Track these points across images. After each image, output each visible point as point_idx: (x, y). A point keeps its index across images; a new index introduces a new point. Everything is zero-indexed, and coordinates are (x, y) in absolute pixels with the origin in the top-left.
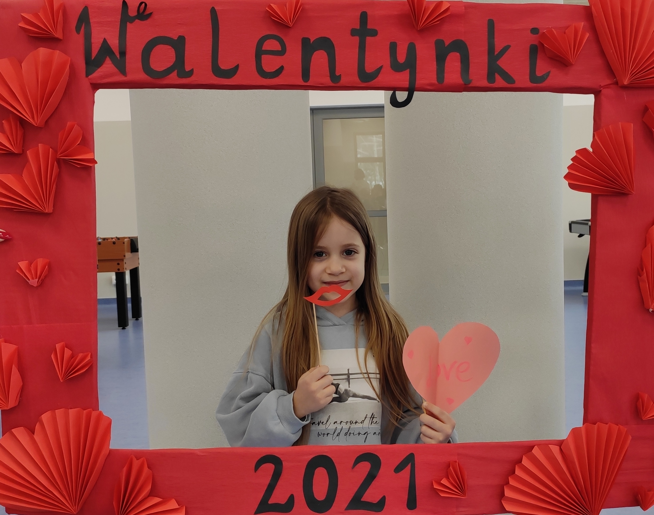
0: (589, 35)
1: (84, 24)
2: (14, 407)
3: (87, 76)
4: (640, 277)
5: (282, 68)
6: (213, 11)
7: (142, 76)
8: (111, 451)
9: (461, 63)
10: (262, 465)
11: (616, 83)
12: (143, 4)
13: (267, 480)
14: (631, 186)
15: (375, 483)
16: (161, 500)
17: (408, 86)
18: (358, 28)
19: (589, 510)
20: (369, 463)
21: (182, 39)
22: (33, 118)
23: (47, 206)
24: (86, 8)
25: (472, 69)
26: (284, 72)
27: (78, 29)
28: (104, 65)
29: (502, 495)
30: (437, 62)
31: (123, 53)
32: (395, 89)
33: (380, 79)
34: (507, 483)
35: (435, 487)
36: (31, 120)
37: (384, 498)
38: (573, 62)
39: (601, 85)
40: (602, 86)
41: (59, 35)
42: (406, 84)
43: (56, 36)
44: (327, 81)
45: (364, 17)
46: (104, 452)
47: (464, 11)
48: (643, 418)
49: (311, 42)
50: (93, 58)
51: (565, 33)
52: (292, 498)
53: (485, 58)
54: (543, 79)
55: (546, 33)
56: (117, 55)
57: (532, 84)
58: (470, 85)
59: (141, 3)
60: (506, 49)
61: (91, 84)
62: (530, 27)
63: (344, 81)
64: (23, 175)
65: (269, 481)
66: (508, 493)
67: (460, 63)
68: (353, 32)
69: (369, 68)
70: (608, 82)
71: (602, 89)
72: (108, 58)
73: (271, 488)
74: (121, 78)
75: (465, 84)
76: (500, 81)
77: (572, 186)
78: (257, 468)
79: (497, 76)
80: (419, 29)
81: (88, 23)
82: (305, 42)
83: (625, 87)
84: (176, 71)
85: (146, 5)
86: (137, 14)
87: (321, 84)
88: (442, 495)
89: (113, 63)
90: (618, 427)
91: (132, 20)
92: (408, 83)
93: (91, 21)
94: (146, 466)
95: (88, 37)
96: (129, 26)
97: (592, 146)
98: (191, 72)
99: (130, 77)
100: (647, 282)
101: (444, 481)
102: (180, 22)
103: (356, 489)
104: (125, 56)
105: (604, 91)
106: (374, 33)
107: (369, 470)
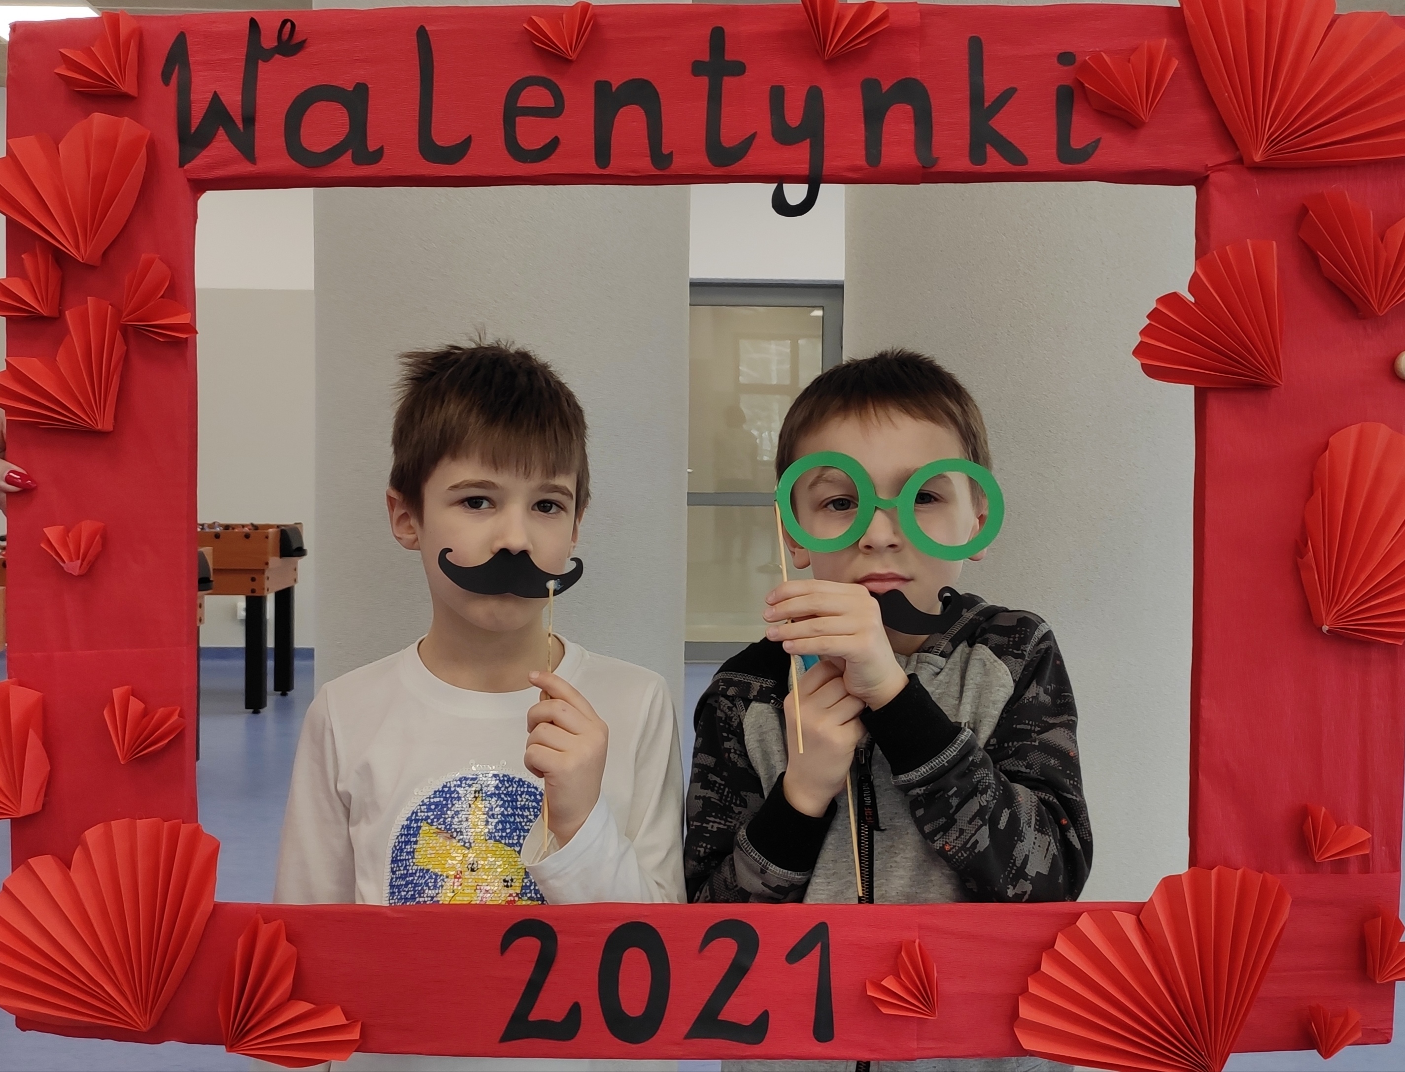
0: (1178, 65)
1: (177, 67)
2: (34, 814)
3: (181, 165)
4: (1302, 558)
5: (555, 143)
6: (422, 33)
7: (285, 163)
8: (217, 907)
9: (915, 125)
10: (515, 940)
11: (1240, 161)
12: (289, 24)
13: (526, 973)
14: (1276, 370)
15: (746, 983)
16: (313, 1006)
17: (807, 173)
18: (707, 59)
19: (1203, 1053)
20: (734, 941)
21: (362, 89)
22: (77, 247)
23: (100, 420)
24: (181, 38)
25: (939, 136)
26: (559, 150)
27: (166, 77)
28: (214, 144)
29: (1014, 1015)
30: (865, 123)
31: (250, 120)
32: (780, 179)
33: (752, 161)
34: (1025, 990)
35: (869, 993)
36: (73, 252)
37: (766, 1013)
38: (1146, 118)
39: (1207, 165)
40: (1209, 166)
41: (128, 86)
42: (804, 169)
43: (124, 88)
44: (645, 165)
45: (718, 37)
46: (204, 908)
47: (920, 21)
48: (1316, 859)
49: (614, 89)
50: (193, 131)
51: (1129, 62)
52: (576, 1009)
53: (964, 115)
54: (1085, 154)
55: (1088, 61)
56: (238, 124)
57: (1062, 164)
58: (933, 170)
59: (285, 22)
60: (1009, 93)
61: (189, 180)
62: (1057, 51)
63: (678, 164)
64: (57, 358)
65: (530, 973)
66: (1026, 1012)
67: (913, 126)
68: (698, 68)
69: (729, 137)
70: (1222, 158)
71: (1209, 172)
72: (221, 131)
73: (534, 988)
74: (245, 168)
75: (923, 167)
76: (995, 161)
77: (1150, 371)
78: (505, 946)
79: (989, 149)
80: (826, 58)
81: (185, 64)
82: (602, 88)
83: (1257, 169)
84: (350, 151)
85: (293, 25)
86: (276, 44)
87: (633, 172)
88: (885, 1011)
89: (231, 139)
90: (1262, 875)
91: (267, 56)
92: (808, 166)
93: (191, 59)
94: (283, 936)
95: (184, 90)
96: (262, 67)
97: (1191, 290)
98: (379, 154)
99: (262, 166)
100: (1315, 567)
101: (889, 983)
102: (358, 57)
103: (707, 996)
104: (254, 125)
105: (1214, 177)
106: (739, 69)
107: (733, 957)
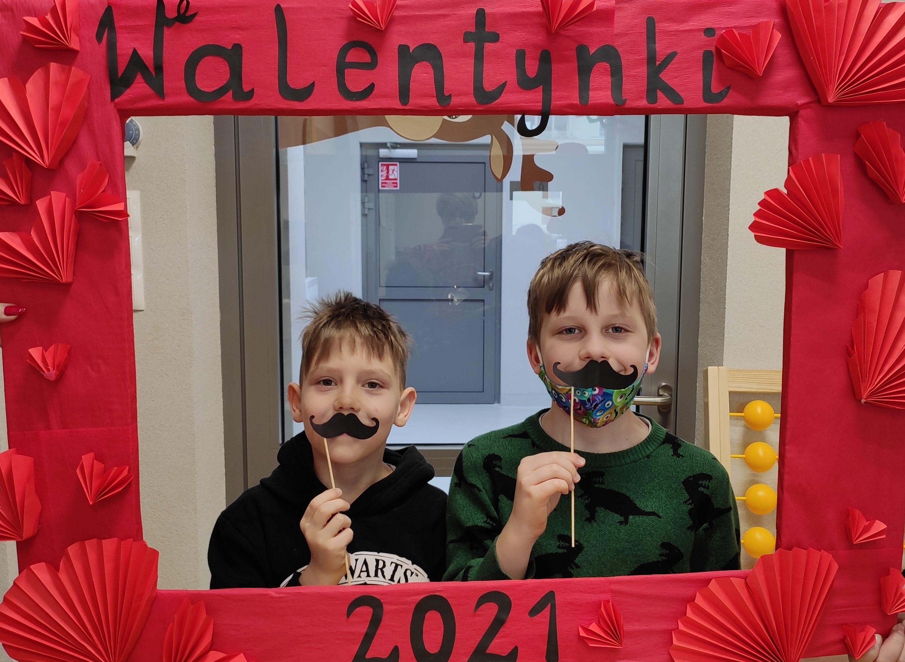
0: (781, 37)
1: (107, 30)
2: (31, 537)
3: (112, 100)
4: (850, 357)
5: (372, 86)
6: (278, 9)
7: (186, 99)
8: (159, 593)
9: (611, 76)
10: (356, 608)
11: (819, 101)
12: (185, 2)
13: (363, 629)
14: (838, 238)
15: (504, 629)
16: (225, 655)
17: (540, 108)
18: (474, 31)
20: (496, 604)
21: (238, 47)
22: (43, 158)
23: (64, 276)
24: (109, 10)
25: (628, 85)
26: (375, 92)
27: (99, 38)
28: (134, 85)
29: (669, 643)
30: (579, 75)
31: (159, 69)
32: (523, 113)
33: (503, 100)
34: (676, 628)
35: (581, 635)
36: (39, 160)
37: (516, 648)
38: (760, 74)
39: (797, 104)
41: (73, 44)
43: (70, 46)
44: (433, 102)
45: (481, 16)
46: (150, 595)
47: (615, 6)
48: (854, 542)
49: (411, 51)
50: (119, 76)
52: (396, 650)
53: (643, 70)
54: (720, 96)
55: (724, 34)
56: (151, 71)
57: (706, 104)
58: (623, 106)
59: (182, 0)
60: (670, 58)
61: (118, 109)
62: (703, 27)
63: (455, 102)
64: (30, 233)
65: (366, 629)
66: (677, 641)
68: (467, 37)
69: (489, 85)
70: (807, 100)
71: (799, 108)
72: (139, 75)
73: (368, 638)
74: (156, 102)
75: (617, 105)
76: (663, 101)
77: (759, 239)
78: (349, 612)
79: (660, 93)
80: (554, 31)
81: (112, 28)
83: (829, 107)
84: (231, 91)
85: (188, 2)
86: (176, 15)
87: (425, 107)
88: (591, 645)
89: (147, 81)
90: (821, 552)
91: (170, 23)
92: (541, 104)
93: (116, 25)
94: (203, 611)
95: (112, 47)
96: (167, 32)
97: (786, 186)
98: (251, 93)
99: (169, 100)
100: (858, 363)
101: (593, 627)
102: (234, 25)
103: (479, 638)
104: (162, 71)
105: (802, 112)
106: (495, 38)
107: (496, 613)
